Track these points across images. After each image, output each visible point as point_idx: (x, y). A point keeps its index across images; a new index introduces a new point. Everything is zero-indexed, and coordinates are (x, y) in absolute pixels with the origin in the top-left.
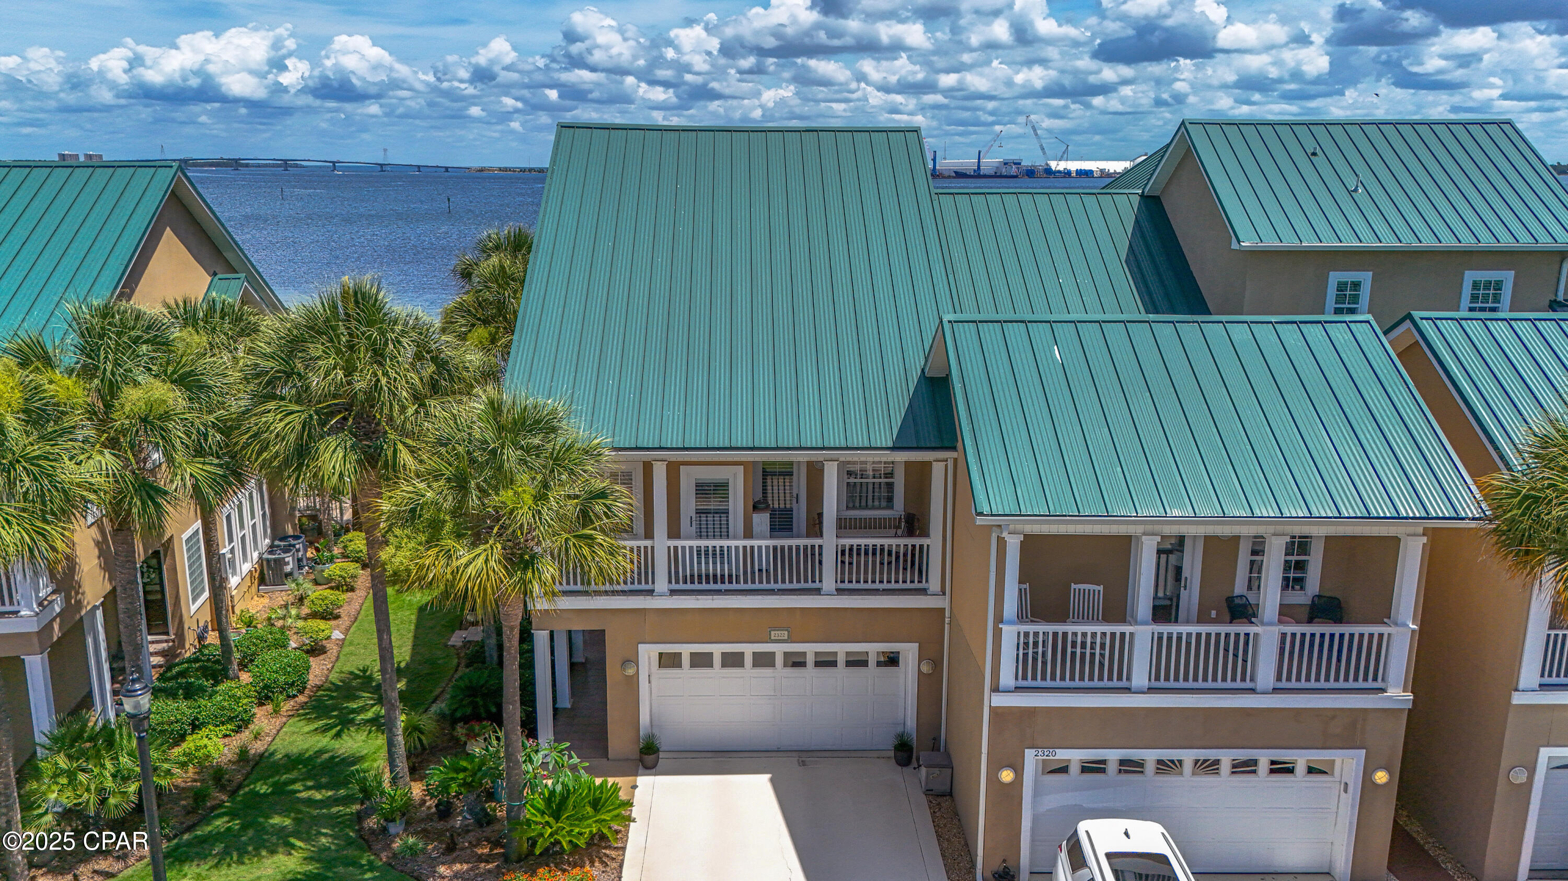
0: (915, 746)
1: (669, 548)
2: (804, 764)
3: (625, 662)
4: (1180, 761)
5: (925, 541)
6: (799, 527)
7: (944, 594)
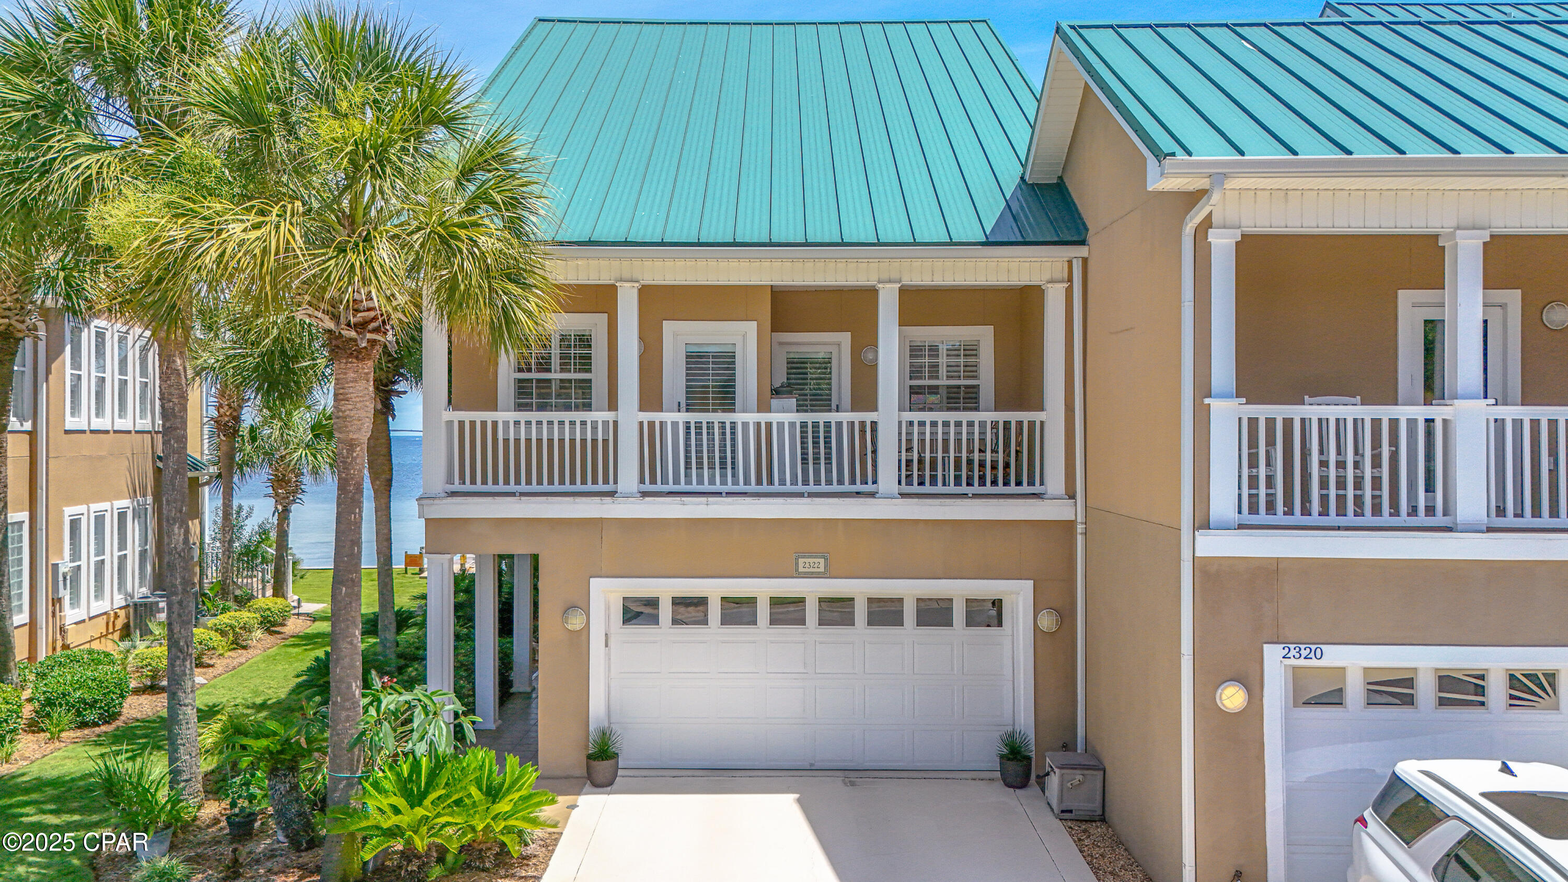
0: (1033, 754)
1: (641, 424)
2: (853, 784)
3: (570, 608)
4: (1551, 677)
5: (1037, 416)
6: (840, 398)
7: (1072, 496)
